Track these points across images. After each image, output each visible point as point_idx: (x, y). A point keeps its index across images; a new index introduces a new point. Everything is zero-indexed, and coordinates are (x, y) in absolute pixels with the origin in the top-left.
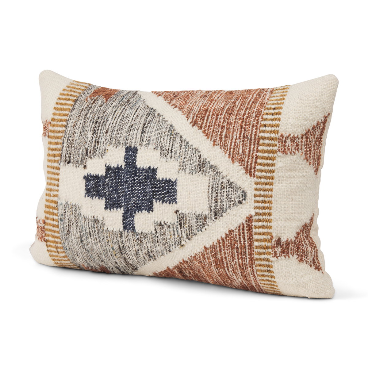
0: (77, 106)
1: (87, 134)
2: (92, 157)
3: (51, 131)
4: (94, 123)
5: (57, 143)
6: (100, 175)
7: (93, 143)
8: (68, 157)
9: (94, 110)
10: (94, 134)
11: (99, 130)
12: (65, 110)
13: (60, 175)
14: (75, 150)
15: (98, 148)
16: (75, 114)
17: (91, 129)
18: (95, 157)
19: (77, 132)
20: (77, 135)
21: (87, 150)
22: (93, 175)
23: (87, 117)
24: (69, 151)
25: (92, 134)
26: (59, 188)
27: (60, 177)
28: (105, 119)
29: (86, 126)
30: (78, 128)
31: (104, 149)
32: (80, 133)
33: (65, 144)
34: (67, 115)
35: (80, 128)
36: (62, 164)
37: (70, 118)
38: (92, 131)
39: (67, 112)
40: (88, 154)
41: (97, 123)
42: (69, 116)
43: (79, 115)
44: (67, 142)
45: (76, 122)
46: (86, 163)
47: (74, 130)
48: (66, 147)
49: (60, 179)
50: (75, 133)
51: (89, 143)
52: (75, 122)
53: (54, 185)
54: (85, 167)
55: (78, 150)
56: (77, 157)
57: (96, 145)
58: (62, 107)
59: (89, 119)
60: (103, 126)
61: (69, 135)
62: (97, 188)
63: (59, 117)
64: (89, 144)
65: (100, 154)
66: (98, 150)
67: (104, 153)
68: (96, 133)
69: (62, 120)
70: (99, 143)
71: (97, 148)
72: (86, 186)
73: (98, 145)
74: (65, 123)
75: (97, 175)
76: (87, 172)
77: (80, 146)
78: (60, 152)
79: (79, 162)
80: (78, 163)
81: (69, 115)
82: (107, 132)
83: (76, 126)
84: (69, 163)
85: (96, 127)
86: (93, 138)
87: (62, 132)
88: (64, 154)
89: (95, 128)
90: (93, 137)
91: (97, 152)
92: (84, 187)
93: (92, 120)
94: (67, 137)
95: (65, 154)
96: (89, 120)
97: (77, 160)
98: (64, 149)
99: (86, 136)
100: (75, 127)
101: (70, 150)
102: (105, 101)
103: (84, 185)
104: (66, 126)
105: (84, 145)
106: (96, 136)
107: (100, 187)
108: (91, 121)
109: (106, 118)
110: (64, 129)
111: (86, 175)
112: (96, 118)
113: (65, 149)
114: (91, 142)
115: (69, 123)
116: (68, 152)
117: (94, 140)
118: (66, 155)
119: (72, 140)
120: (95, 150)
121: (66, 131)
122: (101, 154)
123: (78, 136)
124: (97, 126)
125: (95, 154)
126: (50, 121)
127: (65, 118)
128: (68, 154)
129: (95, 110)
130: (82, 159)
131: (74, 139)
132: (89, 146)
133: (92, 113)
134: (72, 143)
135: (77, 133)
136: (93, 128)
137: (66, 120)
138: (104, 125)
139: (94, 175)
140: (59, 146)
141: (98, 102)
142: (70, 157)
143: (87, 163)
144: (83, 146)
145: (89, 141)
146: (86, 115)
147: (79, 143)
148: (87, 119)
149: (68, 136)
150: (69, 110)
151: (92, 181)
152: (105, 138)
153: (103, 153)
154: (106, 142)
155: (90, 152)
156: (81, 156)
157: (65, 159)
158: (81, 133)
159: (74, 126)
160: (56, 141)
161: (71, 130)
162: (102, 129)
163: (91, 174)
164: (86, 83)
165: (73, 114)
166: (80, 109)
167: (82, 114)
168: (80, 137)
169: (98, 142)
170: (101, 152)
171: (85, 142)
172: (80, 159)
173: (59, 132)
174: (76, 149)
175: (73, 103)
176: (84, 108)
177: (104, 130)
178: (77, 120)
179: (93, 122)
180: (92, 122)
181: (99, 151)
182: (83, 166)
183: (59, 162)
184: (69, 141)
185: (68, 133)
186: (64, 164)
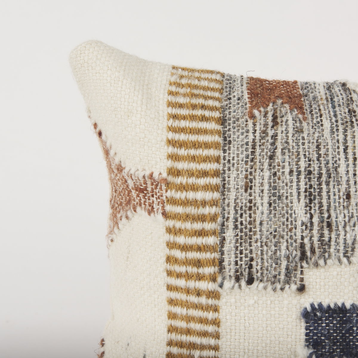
0: (235, 136)
1: (290, 205)
2: (321, 262)
3: (173, 202)
4: (302, 177)
5: (201, 233)
6: (348, 306)
7: (316, 227)
8: (244, 266)
9: (287, 143)
10: (312, 205)
11: (324, 194)
12: (207, 146)
13: (221, 311)
14: (265, 248)
15: (333, 239)
16: (238, 154)
17: (299, 193)
18: (329, 262)
19: (259, 201)
20: (260, 208)
21: (302, 246)
22: (329, 307)
23: (277, 161)
24: (244, 252)
25: (304, 204)
26: (220, 342)
27: (222, 315)
28: (330, 165)
29: (281, 184)
30: (258, 191)
31: (350, 242)
32: (270, 205)
33: (230, 234)
34: (217, 160)
35: (266, 191)
36: (227, 284)
37: (227, 165)
38: (302, 197)
39: (212, 152)
40: (307, 258)
41: (312, 176)
42: (222, 161)
43: (250, 157)
44: (236, 227)
45: (249, 177)
46: (302, 280)
47: (249, 198)
48: (234, 241)
49: (223, 320)
50: (255, 205)
51: (304, 227)
52: (246, 178)
53: (205, 334)
54: (302, 289)
55: (273, 248)
56: (274, 265)
57: (326, 232)
58: (193, 138)
59: (283, 167)
60: (331, 183)
61: (236, 211)
62: (341, 337)
63: (193, 166)
64: (302, 232)
65: (341, 255)
66: (333, 243)
67: (353, 250)
68: (316, 201)
69: (205, 174)
70: (334, 228)
71: (330, 238)
72: (307, 335)
73: (330, 231)
74: (216, 181)
75: (340, 305)
76: (311, 301)
77: (277, 237)
78: (216, 255)
79: (282, 277)
80: (279, 282)
81: (222, 158)
82: (348, 197)
83: (251, 189)
84: (250, 281)
85: (311, 186)
86: (312, 217)
87: (214, 203)
88: (229, 258)
89: (312, 190)
90: (312, 212)
91: (332, 250)
92: (303, 337)
93: (295, 170)
94: (232, 216)
95: (233, 259)
96: (287, 170)
97: (274, 273)
98: (229, 246)
99: (290, 212)
100: (249, 191)
101: (246, 250)
102: (300, 116)
103: (303, 331)
104: (223, 189)
105: (289, 233)
106: (317, 208)
107: (351, 335)
108: (291, 172)
109: (331, 162)
110: (216, 195)
111: (309, 309)
112: (303, 164)
113: (232, 245)
114: (309, 225)
115: (227, 179)
116: (241, 253)
117: (316, 220)
118: (239, 263)
119: (250, 223)
120: (325, 245)
121: (226, 201)
122: (344, 254)
123: (266, 212)
124: (312, 183)
125: (327, 255)
126: (165, 175)
127: (213, 166)
128: (244, 259)
129: (290, 141)
130: (287, 269)
131: (255, 221)
132: (304, 234)
133: (287, 151)
134: (250, 231)
135: (259, 204)
136: (306, 189)
137: (216, 174)
138: (331, 180)
139: (332, 306)
140: (211, 240)
141: (284, 119)
142: (251, 267)
143: (305, 279)
144: (286, 237)
145: (303, 224)
146: (271, 158)
147: (272, 230)
148: (277, 167)
149: (232, 212)
150: (216, 146)
151: (326, 320)
152: (346, 212)
153: (350, 249)
154: (352, 223)
155: (313, 251)
156: (284, 263)
157: (237, 271)
158: (273, 205)
159: (248, 187)
160: (198, 226)
161: (240, 197)
162: (332, 190)
163: (323, 304)
164: (212, 72)
165: (232, 155)
166: (245, 141)
167: (257, 153)
168: (270, 213)
169: (329, 225)
170: (342, 248)
171: (290, 226)
172: (283, 271)
173: (204, 203)
174: (267, 246)
175: (219, 127)
176: (258, 138)
177: (337, 194)
178: (249, 170)
179: (299, 173)
180: (295, 173)
181: (338, 247)
182: (294, 287)
183: (219, 279)
184: (239, 226)
185: (232, 205)
186: (237, 284)
